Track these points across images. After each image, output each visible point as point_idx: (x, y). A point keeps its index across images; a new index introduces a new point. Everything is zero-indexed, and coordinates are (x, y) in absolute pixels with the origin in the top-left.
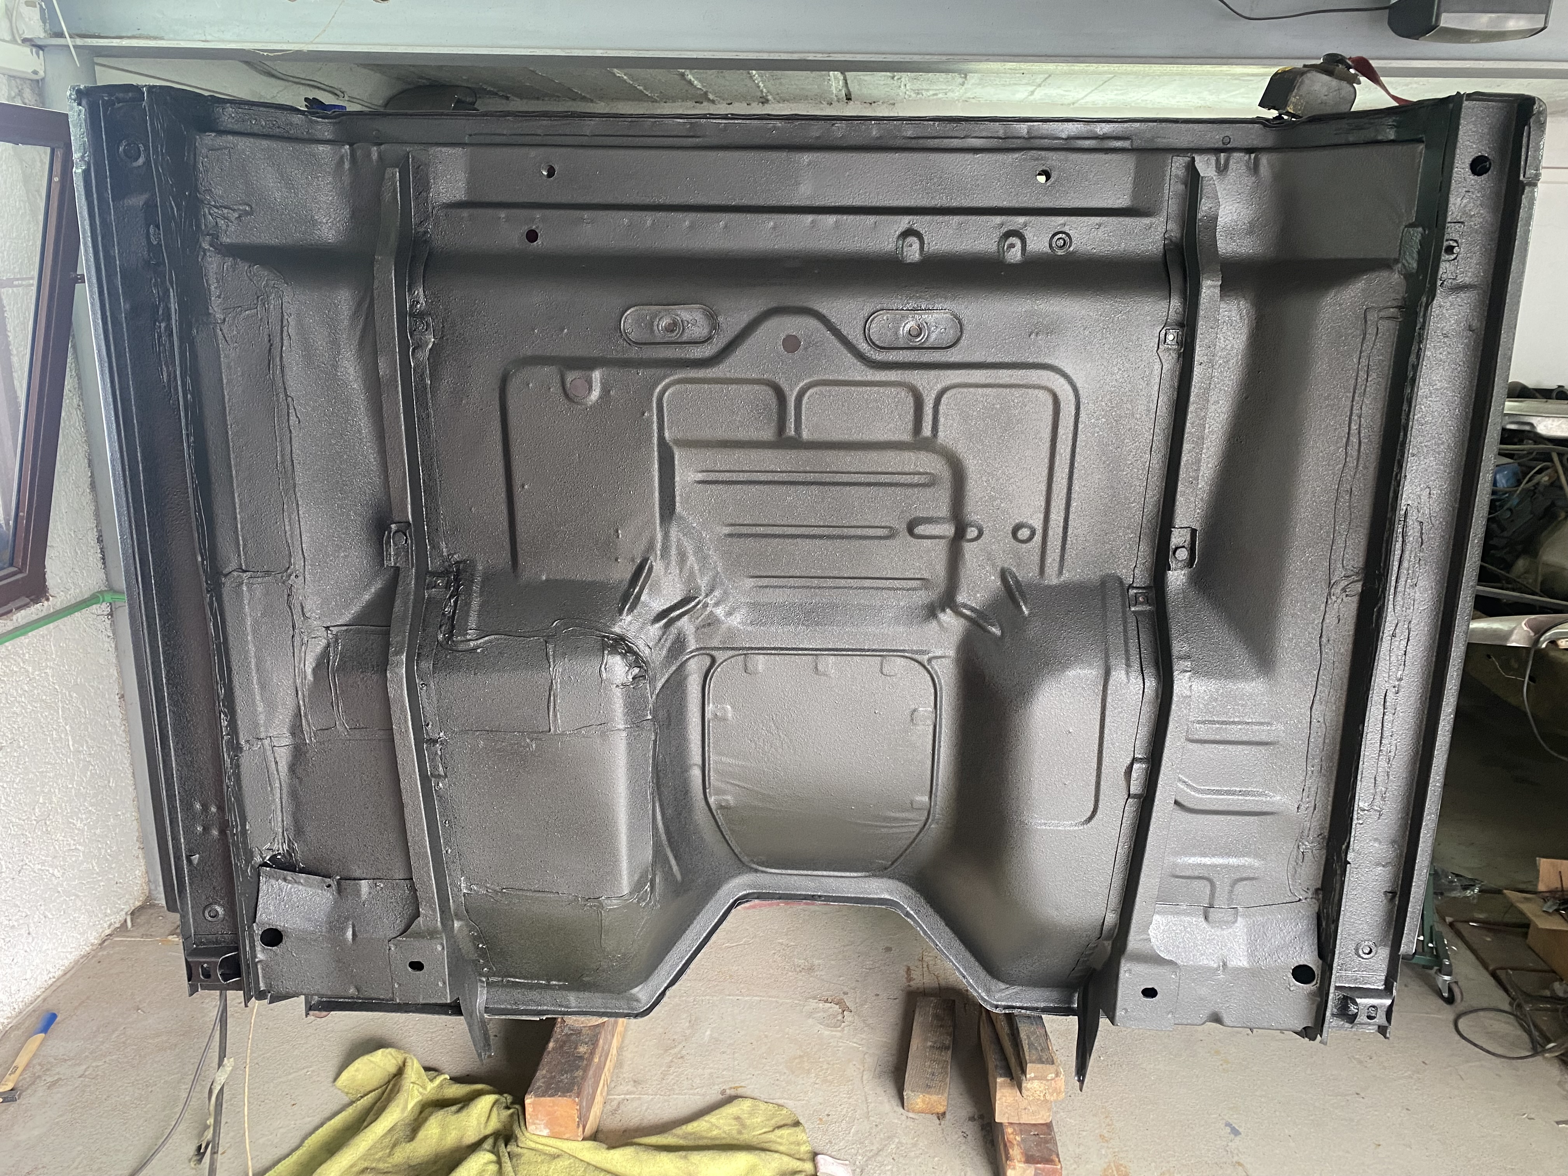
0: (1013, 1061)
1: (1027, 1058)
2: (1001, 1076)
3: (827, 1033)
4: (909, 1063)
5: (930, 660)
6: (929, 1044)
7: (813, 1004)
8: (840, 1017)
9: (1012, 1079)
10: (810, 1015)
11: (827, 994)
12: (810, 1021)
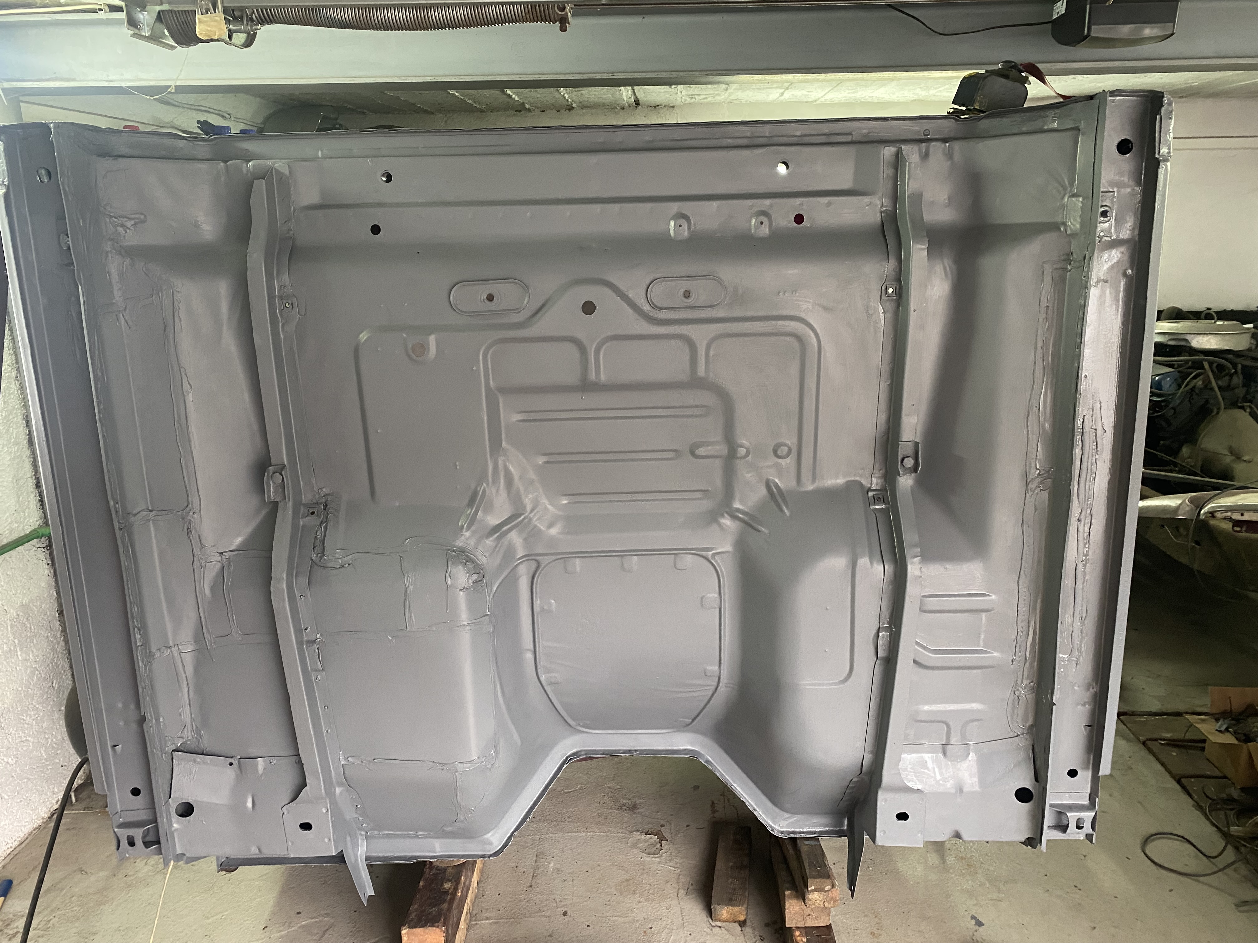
0: (797, 876)
1: (808, 874)
2: (788, 890)
3: (649, 859)
4: (715, 882)
5: (714, 555)
6: (731, 864)
7: (637, 836)
8: (659, 846)
9: (797, 891)
10: (635, 845)
11: (646, 828)
12: (635, 851)
